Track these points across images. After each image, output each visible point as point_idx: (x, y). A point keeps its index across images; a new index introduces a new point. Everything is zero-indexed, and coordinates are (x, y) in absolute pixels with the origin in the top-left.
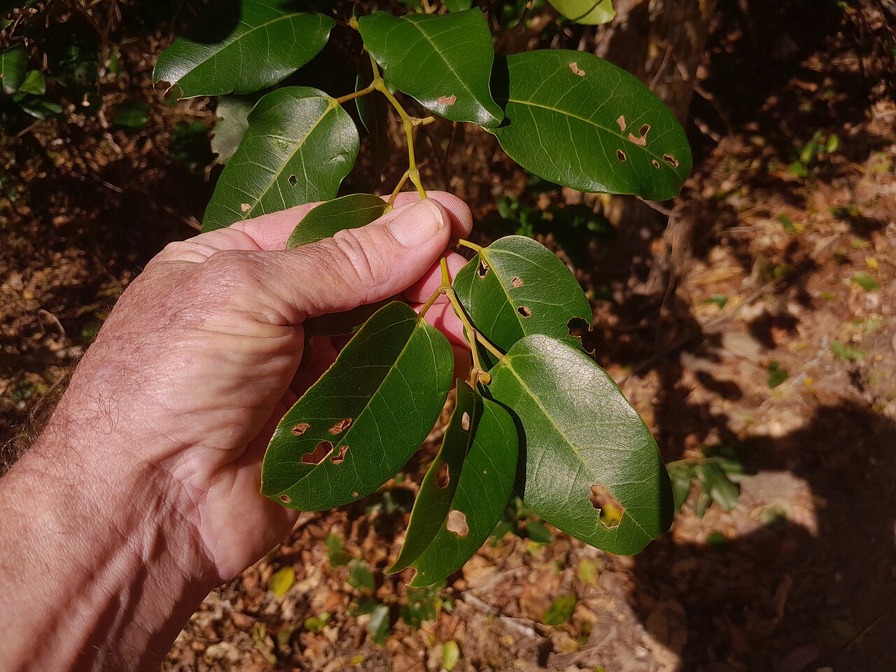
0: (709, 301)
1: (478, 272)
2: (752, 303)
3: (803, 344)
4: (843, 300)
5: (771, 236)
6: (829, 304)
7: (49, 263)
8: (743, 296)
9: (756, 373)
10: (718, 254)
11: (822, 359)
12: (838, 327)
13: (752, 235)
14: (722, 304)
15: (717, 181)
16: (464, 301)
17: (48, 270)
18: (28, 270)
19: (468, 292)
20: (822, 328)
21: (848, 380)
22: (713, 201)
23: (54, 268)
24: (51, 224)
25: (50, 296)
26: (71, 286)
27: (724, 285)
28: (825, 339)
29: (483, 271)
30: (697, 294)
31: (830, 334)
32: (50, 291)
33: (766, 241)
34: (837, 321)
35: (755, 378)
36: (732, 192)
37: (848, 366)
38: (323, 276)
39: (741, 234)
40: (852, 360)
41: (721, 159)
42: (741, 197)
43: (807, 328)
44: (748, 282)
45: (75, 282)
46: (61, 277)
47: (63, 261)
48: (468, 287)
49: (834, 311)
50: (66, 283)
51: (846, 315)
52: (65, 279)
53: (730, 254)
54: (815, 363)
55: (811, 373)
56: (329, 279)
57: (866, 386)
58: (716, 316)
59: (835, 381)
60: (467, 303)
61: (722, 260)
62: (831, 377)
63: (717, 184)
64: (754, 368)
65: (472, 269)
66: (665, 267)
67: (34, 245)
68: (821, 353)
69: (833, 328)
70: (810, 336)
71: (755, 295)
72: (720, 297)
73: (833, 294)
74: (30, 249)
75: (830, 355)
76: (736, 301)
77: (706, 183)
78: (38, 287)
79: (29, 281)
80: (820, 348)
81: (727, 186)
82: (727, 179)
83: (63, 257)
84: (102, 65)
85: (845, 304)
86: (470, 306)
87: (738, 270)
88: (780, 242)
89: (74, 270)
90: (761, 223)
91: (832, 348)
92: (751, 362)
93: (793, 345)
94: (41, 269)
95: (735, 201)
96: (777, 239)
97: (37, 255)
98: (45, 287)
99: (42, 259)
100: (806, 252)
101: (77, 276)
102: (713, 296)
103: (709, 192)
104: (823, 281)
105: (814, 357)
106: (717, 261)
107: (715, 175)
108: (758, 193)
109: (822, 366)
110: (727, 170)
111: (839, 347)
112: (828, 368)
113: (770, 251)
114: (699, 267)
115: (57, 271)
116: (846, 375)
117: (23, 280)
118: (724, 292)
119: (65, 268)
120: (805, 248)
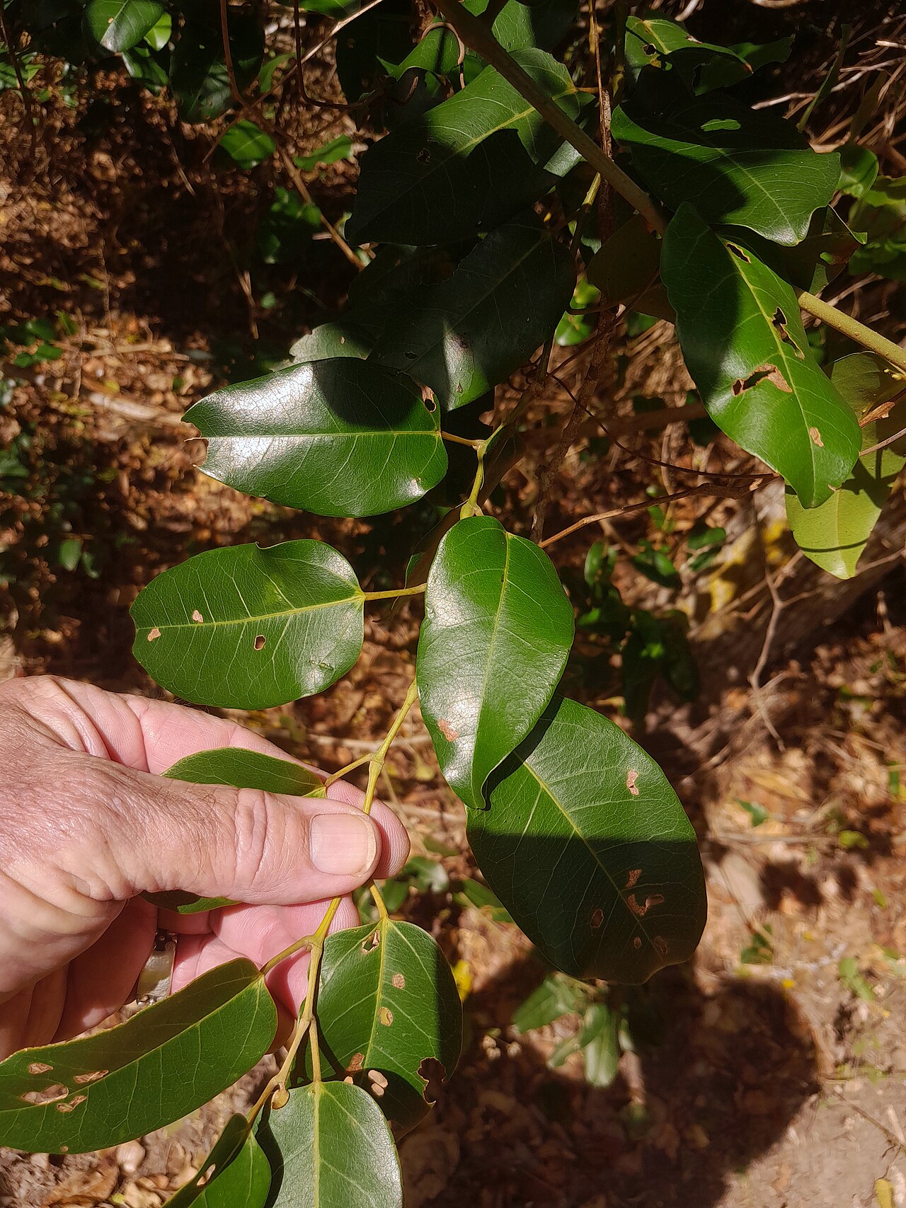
0: (747, 806)
1: (364, 943)
2: (791, 846)
3: (814, 935)
4: (893, 916)
5: (867, 782)
6: (876, 909)
7: (53, 198)
8: (788, 829)
9: (738, 929)
10: (795, 759)
11: (821, 968)
12: (866, 944)
13: (847, 765)
14: (757, 821)
15: (855, 672)
16: (326, 968)
17: (45, 205)
18: (24, 190)
19: (336, 960)
20: (847, 932)
21: (834, 1014)
22: (834, 693)
23: (55, 209)
24: (89, 155)
25: (26, 237)
26: (58, 243)
27: (776, 799)
28: (841, 947)
29: (370, 945)
30: (739, 786)
31: (850, 945)
32: (31, 232)
33: (858, 783)
34: (869, 936)
35: (732, 936)
36: (861, 698)
37: (845, 998)
38: (190, 858)
39: (838, 756)
40: (854, 995)
41: (876, 649)
42: (867, 711)
43: (829, 919)
44: (806, 816)
45: (66, 242)
46: (54, 225)
47: (71, 208)
48: (342, 953)
49: (874, 920)
50: (55, 235)
51: (883, 937)
52: (57, 230)
53: (808, 768)
54: (811, 967)
55: (798, 975)
56: (195, 863)
57: (848, 1037)
58: (740, 830)
59: (817, 1005)
60: (328, 974)
61: (794, 770)
62: (816, 997)
63: (851, 677)
64: (739, 922)
65: (359, 936)
66: (726, 728)
67: (51, 165)
68: (825, 961)
69: (859, 941)
70: (828, 931)
71: (803, 839)
72: (762, 810)
73: (887, 901)
74: (44, 166)
75: (834, 971)
76: (775, 828)
77: (840, 668)
78: (20, 217)
79: (15, 202)
80: (830, 955)
81: (861, 687)
82: (866, 678)
83: (73, 204)
84: (278, 21)
85: (893, 923)
86: (329, 978)
87: (804, 795)
88: (872, 795)
89: (76, 228)
90: (869, 760)
91: (841, 963)
92: (741, 912)
93: (801, 928)
94: (40, 198)
95: (858, 713)
96: (871, 789)
97: (47, 180)
98: (28, 223)
99: (49, 187)
100: (894, 830)
101: (73, 238)
102: (755, 805)
103: (836, 680)
104: (887, 879)
105: (815, 960)
106: (788, 767)
107: (857, 665)
108: (890, 719)
109: (816, 977)
110: (873, 669)
111: (852, 969)
112: (821, 984)
113: (854, 798)
114: (764, 758)
115: (55, 215)
116: (836, 1007)
117: (10, 196)
118: (769, 809)
119: (66, 217)
120: (894, 823)
